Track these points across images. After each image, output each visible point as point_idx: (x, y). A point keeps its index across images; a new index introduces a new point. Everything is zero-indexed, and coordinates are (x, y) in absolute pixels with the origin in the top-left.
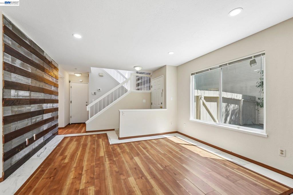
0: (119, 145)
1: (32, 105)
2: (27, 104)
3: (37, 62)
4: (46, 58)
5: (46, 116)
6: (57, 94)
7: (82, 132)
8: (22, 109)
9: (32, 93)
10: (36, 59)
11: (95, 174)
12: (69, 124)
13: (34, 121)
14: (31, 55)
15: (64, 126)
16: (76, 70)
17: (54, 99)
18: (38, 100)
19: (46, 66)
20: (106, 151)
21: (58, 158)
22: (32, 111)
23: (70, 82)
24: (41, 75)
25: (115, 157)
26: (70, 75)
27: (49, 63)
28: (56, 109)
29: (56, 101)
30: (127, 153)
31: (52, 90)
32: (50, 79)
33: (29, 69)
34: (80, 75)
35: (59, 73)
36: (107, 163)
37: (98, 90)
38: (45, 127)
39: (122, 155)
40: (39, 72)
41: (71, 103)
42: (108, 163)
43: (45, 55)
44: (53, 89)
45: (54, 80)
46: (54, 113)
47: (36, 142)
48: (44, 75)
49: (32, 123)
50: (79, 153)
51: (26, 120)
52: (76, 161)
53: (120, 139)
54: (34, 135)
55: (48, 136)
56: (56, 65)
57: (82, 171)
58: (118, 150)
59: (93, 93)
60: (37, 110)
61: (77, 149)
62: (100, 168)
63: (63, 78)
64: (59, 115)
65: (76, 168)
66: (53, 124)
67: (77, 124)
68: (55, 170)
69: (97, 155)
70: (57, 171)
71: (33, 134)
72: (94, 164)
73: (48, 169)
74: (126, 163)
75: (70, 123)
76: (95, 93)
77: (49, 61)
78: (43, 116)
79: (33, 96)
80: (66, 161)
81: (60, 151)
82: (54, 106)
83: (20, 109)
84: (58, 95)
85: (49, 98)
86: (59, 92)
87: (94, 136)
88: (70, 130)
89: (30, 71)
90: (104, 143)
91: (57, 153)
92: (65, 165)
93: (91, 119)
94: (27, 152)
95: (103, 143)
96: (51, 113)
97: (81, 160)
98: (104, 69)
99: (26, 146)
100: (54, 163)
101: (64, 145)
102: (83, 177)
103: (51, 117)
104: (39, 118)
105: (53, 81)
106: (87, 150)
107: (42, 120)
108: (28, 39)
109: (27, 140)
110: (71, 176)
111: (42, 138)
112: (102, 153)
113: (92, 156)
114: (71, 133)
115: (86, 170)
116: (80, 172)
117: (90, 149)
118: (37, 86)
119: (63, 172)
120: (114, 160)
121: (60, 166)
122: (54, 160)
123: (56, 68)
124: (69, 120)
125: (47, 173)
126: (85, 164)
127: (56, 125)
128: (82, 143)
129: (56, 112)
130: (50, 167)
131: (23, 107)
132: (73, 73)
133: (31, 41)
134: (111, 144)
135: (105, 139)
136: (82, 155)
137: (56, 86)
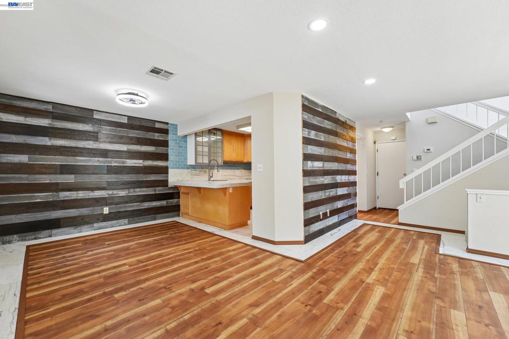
0: (461, 260)
1: (325, 177)
2: (321, 175)
3: (329, 127)
4: (339, 120)
5: (341, 191)
6: (354, 162)
7: (392, 222)
8: (317, 180)
9: (325, 163)
10: (328, 124)
11: (393, 277)
12: (375, 208)
13: (327, 194)
14: (323, 122)
15: (366, 210)
16: (381, 123)
17: (351, 169)
18: (331, 171)
19: (339, 130)
20: (425, 260)
21: (350, 244)
22: (325, 183)
23: (375, 143)
24: (334, 142)
25: (440, 273)
26: (375, 133)
27: (344, 124)
28: (354, 184)
29: (354, 173)
30: (476, 279)
31: (348, 158)
32: (345, 144)
33: (322, 137)
34: (391, 129)
35: (356, 133)
36: (418, 275)
37: (426, 151)
38: (339, 204)
39: (458, 276)
40: (332, 139)
41: (378, 175)
42: (421, 274)
43: (337, 116)
44: (349, 156)
45: (350, 145)
46: (350, 188)
47: (330, 218)
48: (338, 141)
49: (326, 197)
50: (378, 247)
51: (321, 192)
52: (371, 254)
53: (469, 251)
54: (328, 211)
55: (344, 216)
56: (351, 124)
57: (375, 267)
58: (454, 266)
59: (415, 158)
60: (331, 182)
61: (376, 242)
62: (403, 274)
63: (363, 139)
64: (357, 191)
65: (368, 261)
66: (349, 202)
67: (387, 210)
68: (345, 254)
69: (405, 259)
70: (347, 255)
71: (327, 209)
72: (396, 267)
73: (338, 250)
74: (460, 289)
75: (377, 208)
76: (419, 157)
77: (343, 122)
78: (337, 190)
79: (326, 167)
80: (359, 249)
81: (355, 238)
82: (350, 178)
83: (315, 180)
84: (356, 165)
85: (344, 169)
86: (357, 159)
87: (413, 233)
88: (375, 217)
89: (323, 140)
90: (426, 247)
91: (350, 238)
92: (356, 253)
93: (407, 203)
94: (321, 227)
95: (424, 247)
96: (347, 188)
97: (378, 255)
98: (439, 109)
99: (321, 220)
100: (346, 247)
101: (361, 232)
102: (373, 273)
103: (346, 193)
104: (332, 193)
105: (348, 146)
106: (392, 248)
107: (335, 195)
108: (321, 106)
109: (321, 213)
110: (360, 266)
111: (336, 216)
112: (415, 259)
113: (397, 257)
114: (375, 220)
115: (380, 269)
116: (372, 267)
117: (396, 247)
118: (330, 154)
119: (352, 258)
120: (436, 276)
121: (350, 252)
122: (346, 244)
123: (352, 128)
124: (375, 201)
125: (337, 252)
126: (382, 262)
127: (353, 206)
128: (387, 236)
129: (354, 187)
130: (340, 249)
131: (317, 178)
132: (379, 129)
133: (323, 107)
134: (441, 252)
135: (432, 242)
136: (381, 251)
137: (353, 151)
